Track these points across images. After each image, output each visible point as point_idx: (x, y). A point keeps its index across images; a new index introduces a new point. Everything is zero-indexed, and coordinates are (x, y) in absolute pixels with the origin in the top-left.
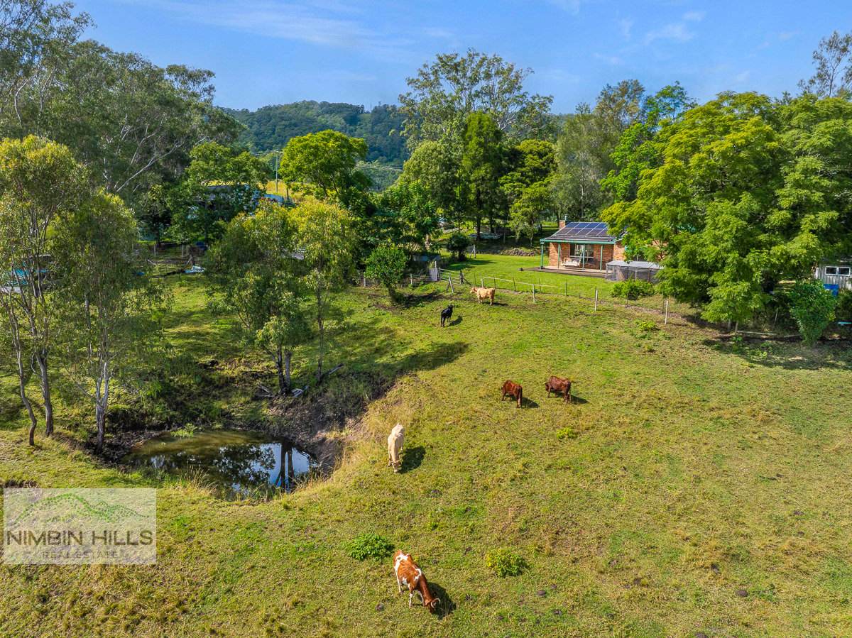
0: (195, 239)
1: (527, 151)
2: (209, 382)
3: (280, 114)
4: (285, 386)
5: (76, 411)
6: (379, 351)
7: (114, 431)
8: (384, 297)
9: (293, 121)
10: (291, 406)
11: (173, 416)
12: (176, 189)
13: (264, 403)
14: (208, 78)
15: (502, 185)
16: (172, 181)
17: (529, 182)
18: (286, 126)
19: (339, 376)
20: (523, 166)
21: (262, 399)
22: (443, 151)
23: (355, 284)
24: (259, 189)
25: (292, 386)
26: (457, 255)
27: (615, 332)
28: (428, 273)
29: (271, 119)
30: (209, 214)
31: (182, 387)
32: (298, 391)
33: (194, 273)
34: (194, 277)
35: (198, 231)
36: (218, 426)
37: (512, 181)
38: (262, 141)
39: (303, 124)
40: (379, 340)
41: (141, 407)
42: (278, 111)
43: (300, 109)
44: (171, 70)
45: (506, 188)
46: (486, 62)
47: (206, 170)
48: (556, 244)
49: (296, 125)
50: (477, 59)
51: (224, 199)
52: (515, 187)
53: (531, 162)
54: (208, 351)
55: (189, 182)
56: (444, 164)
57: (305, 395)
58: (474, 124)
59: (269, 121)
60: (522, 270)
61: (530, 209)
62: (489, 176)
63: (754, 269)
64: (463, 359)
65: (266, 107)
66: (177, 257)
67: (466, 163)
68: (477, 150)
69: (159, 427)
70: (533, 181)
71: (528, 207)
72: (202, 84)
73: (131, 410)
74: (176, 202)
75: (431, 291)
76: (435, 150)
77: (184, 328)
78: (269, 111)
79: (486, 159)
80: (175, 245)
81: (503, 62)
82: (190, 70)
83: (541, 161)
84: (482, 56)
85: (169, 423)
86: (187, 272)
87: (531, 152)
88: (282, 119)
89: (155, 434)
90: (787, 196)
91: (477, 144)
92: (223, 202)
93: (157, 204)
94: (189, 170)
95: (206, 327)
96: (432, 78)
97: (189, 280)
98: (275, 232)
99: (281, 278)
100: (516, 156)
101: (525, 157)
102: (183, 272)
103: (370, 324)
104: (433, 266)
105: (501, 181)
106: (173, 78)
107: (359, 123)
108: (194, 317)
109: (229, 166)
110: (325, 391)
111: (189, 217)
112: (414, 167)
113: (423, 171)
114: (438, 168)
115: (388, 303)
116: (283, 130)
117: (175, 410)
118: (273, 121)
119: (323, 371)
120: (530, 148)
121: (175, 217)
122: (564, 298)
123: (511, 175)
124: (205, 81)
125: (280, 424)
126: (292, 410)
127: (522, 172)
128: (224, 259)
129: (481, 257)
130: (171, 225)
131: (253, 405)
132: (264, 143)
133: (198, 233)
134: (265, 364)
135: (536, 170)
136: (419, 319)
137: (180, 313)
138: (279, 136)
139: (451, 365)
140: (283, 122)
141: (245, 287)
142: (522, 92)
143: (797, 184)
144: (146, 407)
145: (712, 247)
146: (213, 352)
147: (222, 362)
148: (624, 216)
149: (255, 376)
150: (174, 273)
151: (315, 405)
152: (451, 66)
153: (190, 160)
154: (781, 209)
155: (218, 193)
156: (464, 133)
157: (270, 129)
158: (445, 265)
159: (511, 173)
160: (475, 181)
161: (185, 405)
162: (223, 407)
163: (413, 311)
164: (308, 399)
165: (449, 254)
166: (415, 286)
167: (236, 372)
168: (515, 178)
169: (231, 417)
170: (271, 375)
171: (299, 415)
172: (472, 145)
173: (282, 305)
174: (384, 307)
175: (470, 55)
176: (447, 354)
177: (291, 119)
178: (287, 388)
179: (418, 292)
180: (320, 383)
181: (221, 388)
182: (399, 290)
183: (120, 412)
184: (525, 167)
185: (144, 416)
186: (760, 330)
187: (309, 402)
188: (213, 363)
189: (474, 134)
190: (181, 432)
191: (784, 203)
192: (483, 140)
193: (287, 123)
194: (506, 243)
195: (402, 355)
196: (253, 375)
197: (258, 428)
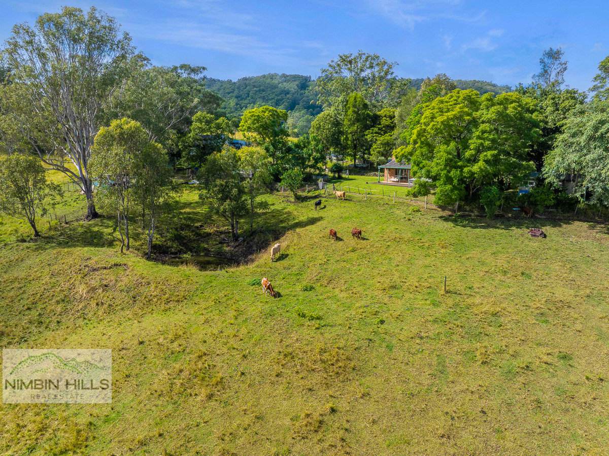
0: (194, 166)
1: (383, 115)
2: (198, 235)
3: (253, 83)
4: (235, 236)
5: (138, 243)
6: (282, 222)
7: (155, 254)
8: (292, 197)
9: (261, 88)
10: (237, 246)
11: (181, 249)
12: (184, 138)
13: (225, 245)
14: (203, 71)
15: (367, 135)
16: (182, 133)
17: (383, 133)
18: (256, 91)
19: (261, 232)
20: (380, 124)
21: (225, 243)
22: (333, 116)
23: (278, 191)
24: (229, 138)
25: (238, 237)
26: (337, 175)
27: (398, 212)
28: (317, 185)
29: (247, 86)
30: (202, 152)
31: (186, 236)
32: (241, 239)
33: (193, 184)
34: (192, 186)
35: (196, 161)
36: (202, 254)
37: (372, 133)
38: (241, 102)
39: (269, 89)
40: (283, 217)
41: (167, 244)
42: (252, 81)
43: (267, 79)
44: (182, 67)
45: (369, 137)
46: (370, 58)
47: (201, 128)
48: (389, 169)
49: (263, 91)
50: (364, 57)
51: (210, 144)
52: (374, 137)
53: (385, 122)
54: (198, 221)
55: (191, 134)
56: (333, 123)
57: (244, 241)
58: (352, 100)
59: (245, 88)
60: (367, 183)
61: (382, 150)
62: (359, 130)
63: (454, 179)
64: (319, 223)
65: (244, 78)
66: (184, 176)
67: (346, 122)
68: (352, 115)
69: (176, 253)
70: (385, 132)
71: (380, 148)
72: (199, 75)
73: (162, 245)
74: (184, 145)
75: (316, 194)
76: (329, 115)
77: (188, 210)
78: (245, 81)
79: (358, 120)
80: (184, 169)
81: (381, 58)
82: (192, 67)
83: (390, 121)
84: (367, 55)
85: (180, 252)
86: (190, 183)
87: (385, 116)
88: (254, 86)
89: (173, 256)
90: (474, 143)
91: (353, 112)
92: (210, 145)
93: (174, 146)
94: (192, 128)
95: (198, 210)
96: (337, 68)
97: (190, 187)
98: (230, 161)
99: (232, 182)
100: (376, 119)
101: (381, 119)
102: (187, 183)
103: (281, 210)
104: (321, 181)
105: (366, 133)
106: (183, 71)
107: (307, 88)
108: (192, 205)
109: (213, 125)
110: (254, 239)
111: (191, 154)
112: (317, 125)
113: (321, 127)
114: (330, 126)
115: (293, 200)
116: (255, 94)
117: (183, 246)
118: (248, 88)
119: (253, 230)
120: (385, 113)
121: (184, 154)
122: (381, 197)
123: (372, 130)
124: (201, 72)
125: (231, 253)
126: (238, 248)
127: (379, 128)
128: (206, 173)
129: (351, 177)
130: (181, 158)
131: (220, 245)
132: (242, 103)
133: (195, 163)
134: (226, 227)
135: (388, 126)
136: (306, 207)
137: (186, 203)
138: (252, 98)
139: (313, 226)
140: (255, 89)
141: (216, 186)
142: (393, 76)
143: (479, 137)
144: (169, 244)
145: (435, 168)
146: (201, 221)
147: (205, 226)
148: (401, 154)
149: (221, 233)
150: (183, 184)
151: (248, 245)
152: (347, 61)
153: (192, 122)
154: (471, 150)
155: (207, 140)
156: (346, 105)
157: (246, 94)
158: (328, 180)
159: (373, 128)
160: (351, 133)
161: (187, 245)
162: (205, 246)
163: (305, 203)
164: (246, 242)
165: (332, 175)
166: (309, 192)
167: (212, 231)
168: (374, 131)
169: (209, 251)
170: (229, 233)
171: (241, 250)
172: (350, 112)
173: (232, 195)
174: (291, 202)
175: (359, 54)
176: (313, 221)
177: (260, 86)
178: (236, 237)
179: (310, 194)
180: (251, 235)
181: (205, 237)
182: (300, 193)
183: (157, 245)
184: (381, 125)
185: (168, 248)
186: (472, 212)
187: (246, 244)
188: (201, 226)
189: (351, 106)
190: (185, 255)
191: (472, 147)
192: (356, 110)
193: (257, 89)
194: (370, 170)
195: (292, 223)
196: (220, 232)
197: (221, 255)
